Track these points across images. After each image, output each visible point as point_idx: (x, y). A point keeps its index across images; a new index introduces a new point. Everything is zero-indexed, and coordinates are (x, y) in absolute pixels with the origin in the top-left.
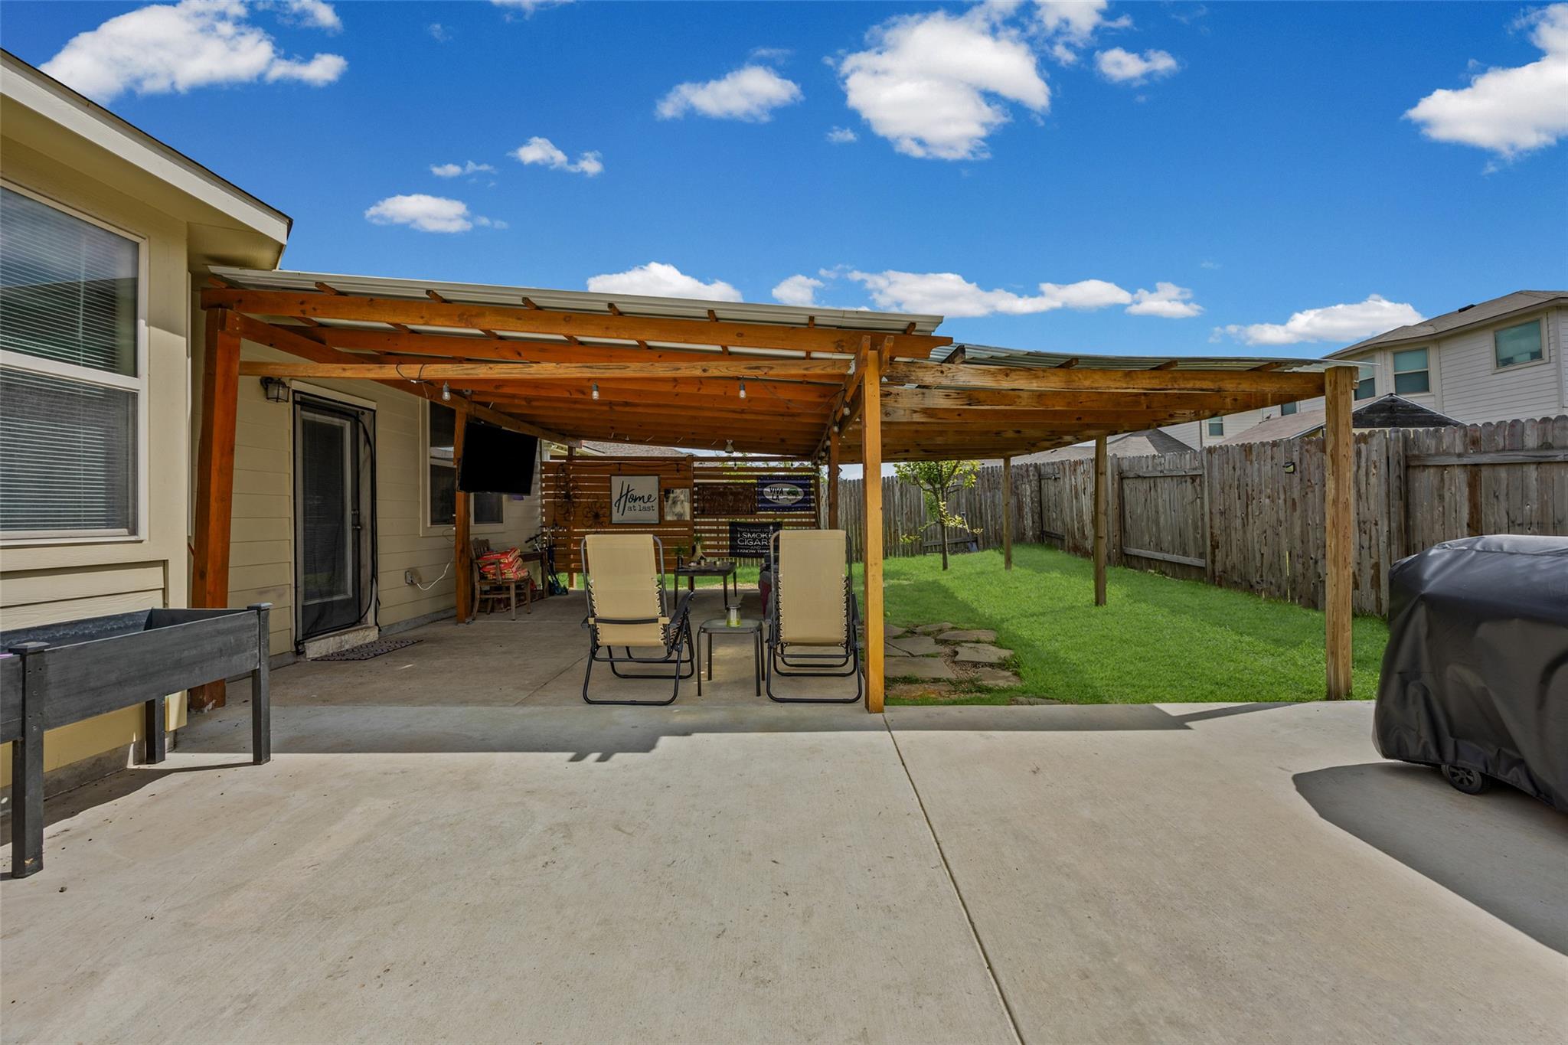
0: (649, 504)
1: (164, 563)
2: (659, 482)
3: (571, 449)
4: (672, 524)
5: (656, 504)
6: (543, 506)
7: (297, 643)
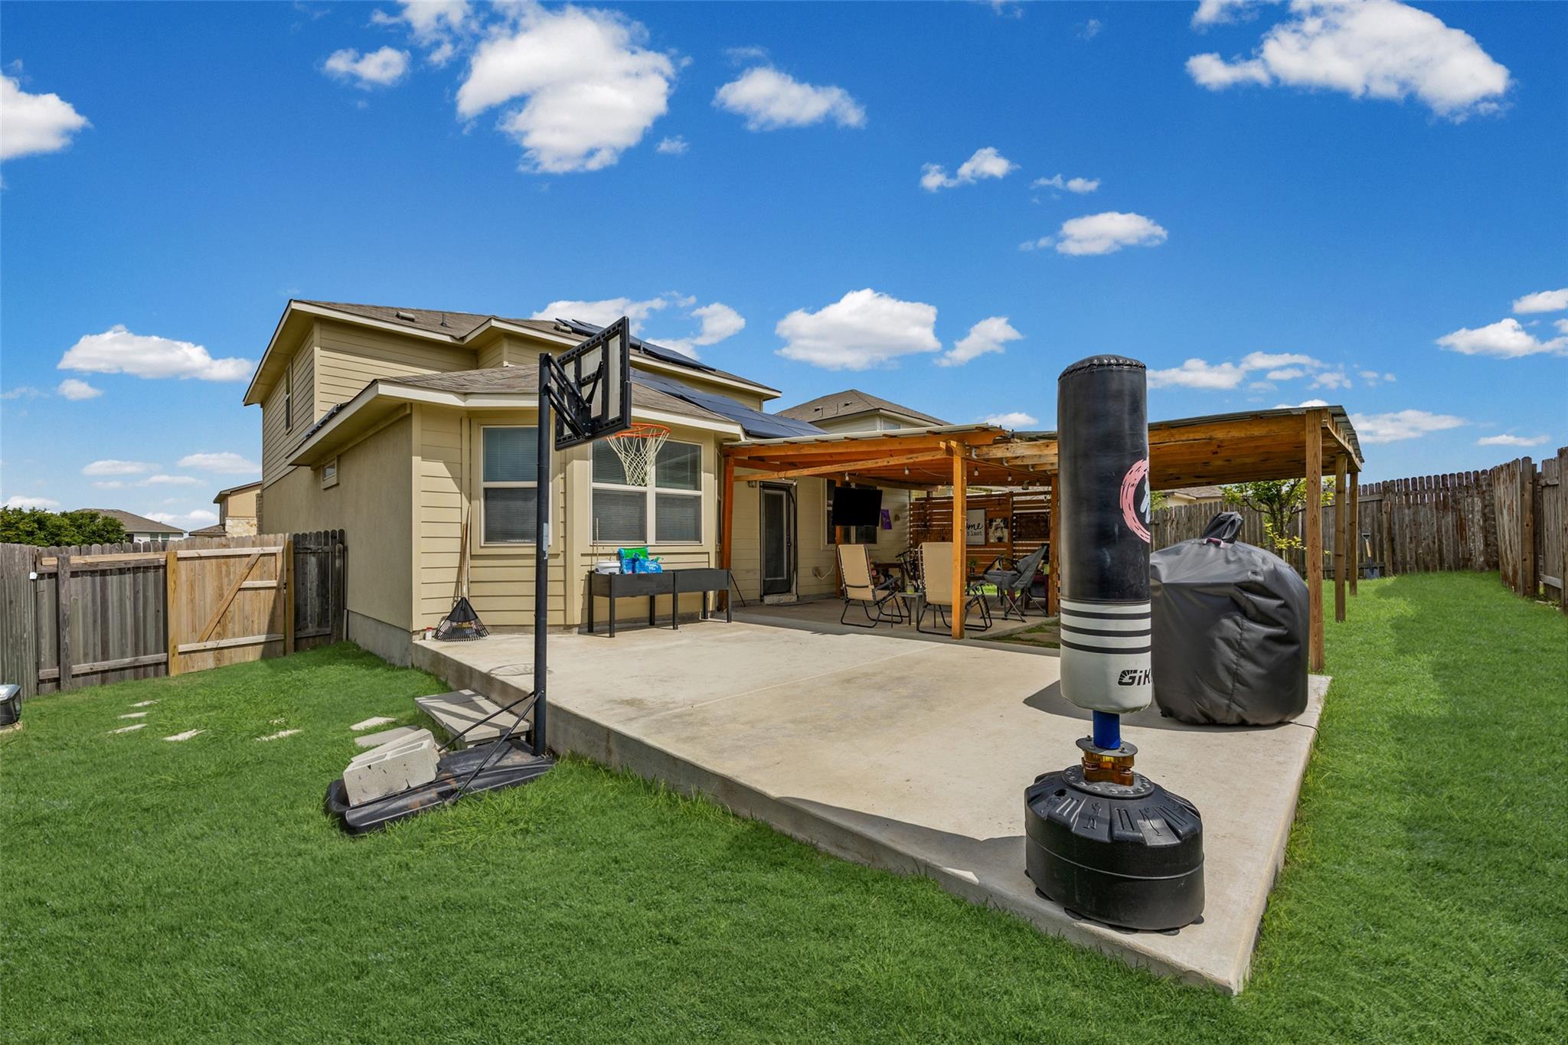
0: (978, 530)
1: (708, 553)
2: (986, 514)
3: (928, 493)
4: (994, 545)
5: (983, 530)
6: (911, 533)
7: (761, 596)
